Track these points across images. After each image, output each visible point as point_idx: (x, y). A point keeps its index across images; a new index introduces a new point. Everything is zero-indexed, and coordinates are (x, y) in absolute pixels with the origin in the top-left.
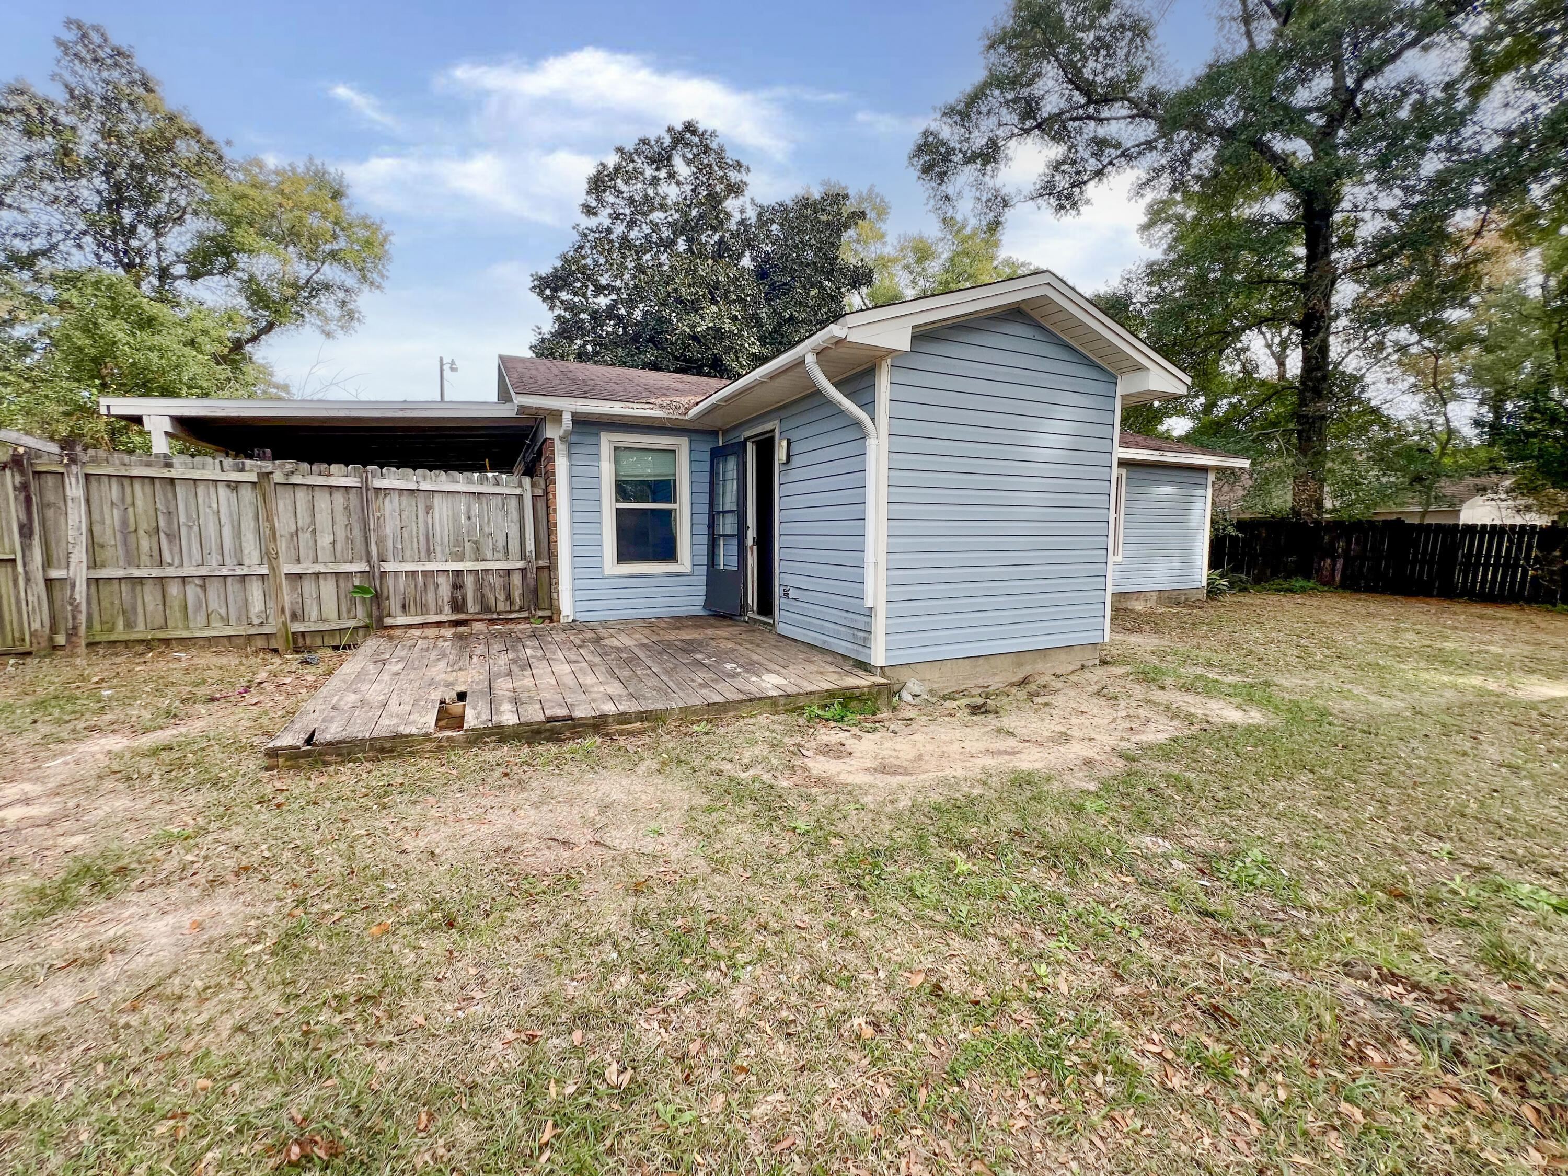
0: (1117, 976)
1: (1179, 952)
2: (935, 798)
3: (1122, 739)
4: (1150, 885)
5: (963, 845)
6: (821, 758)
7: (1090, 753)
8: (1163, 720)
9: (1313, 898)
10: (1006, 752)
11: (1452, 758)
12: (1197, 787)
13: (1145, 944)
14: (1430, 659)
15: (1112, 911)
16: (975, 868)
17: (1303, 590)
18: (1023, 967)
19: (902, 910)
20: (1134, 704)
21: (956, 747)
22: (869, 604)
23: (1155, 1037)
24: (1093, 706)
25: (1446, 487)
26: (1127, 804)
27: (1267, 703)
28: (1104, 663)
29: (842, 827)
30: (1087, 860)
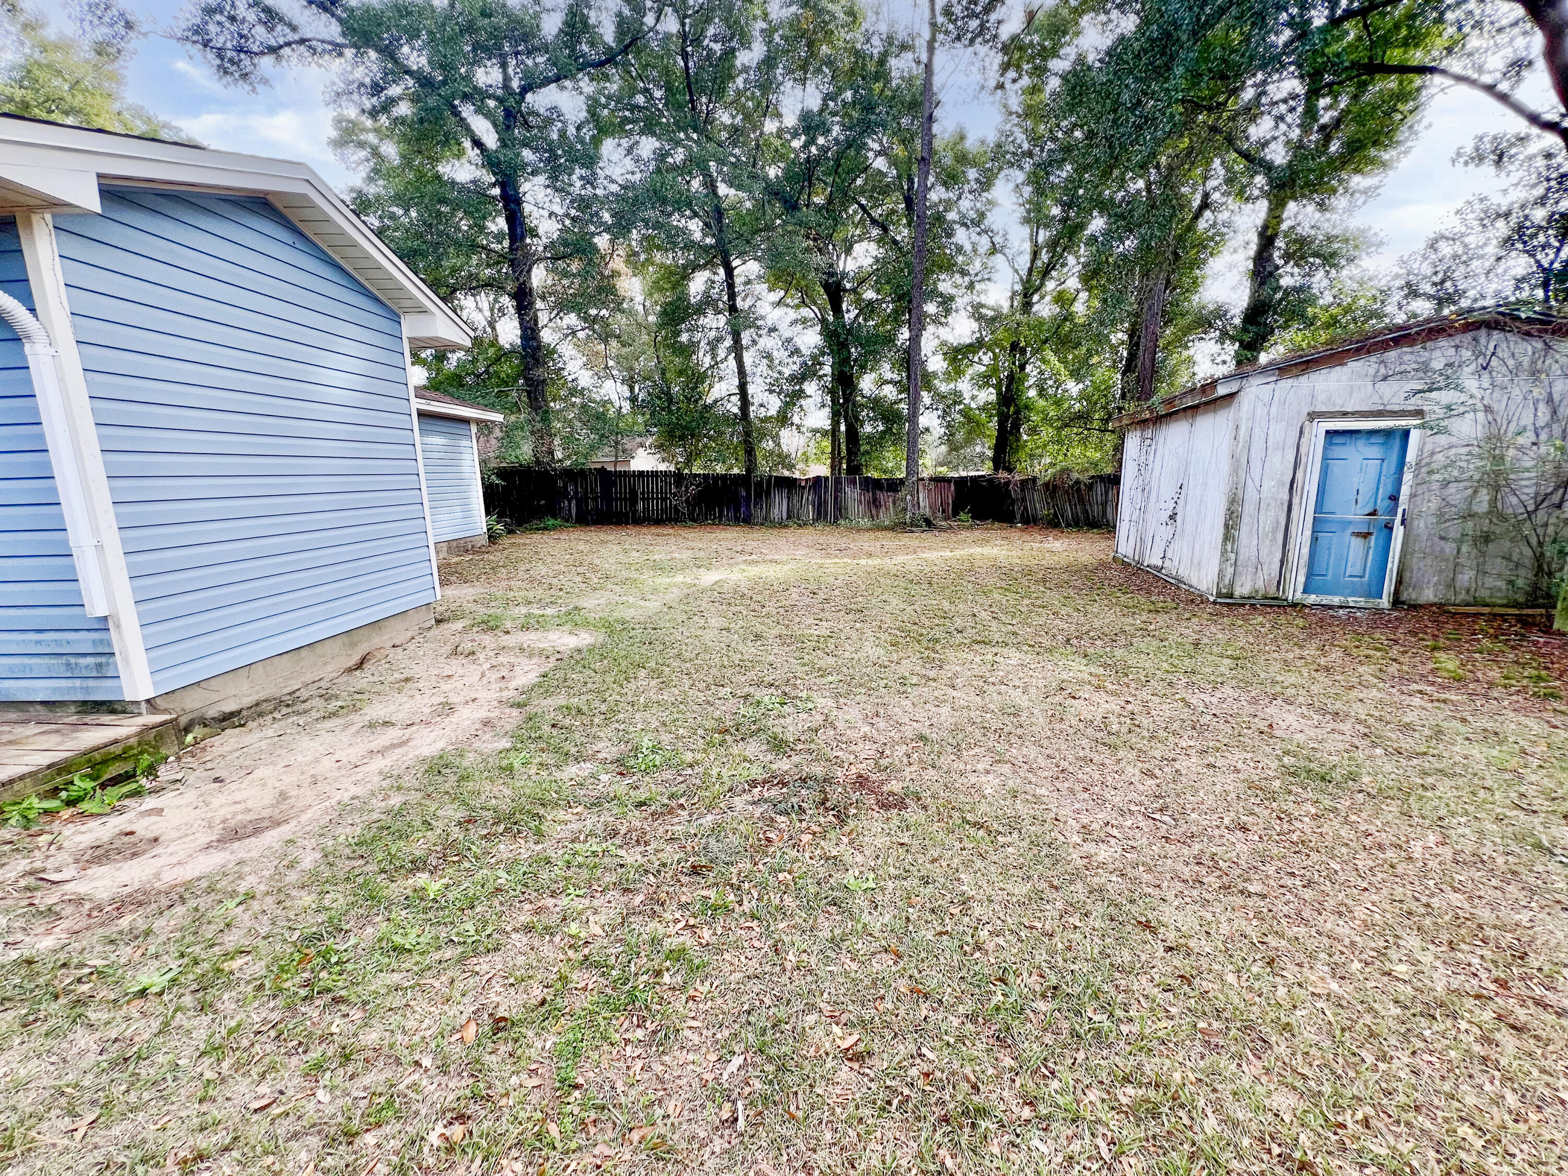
0: (626, 890)
1: (646, 844)
2: (347, 832)
3: (501, 690)
4: (596, 804)
5: (417, 865)
6: (98, 870)
7: (483, 714)
8: (525, 661)
9: (689, 757)
10: (394, 746)
11: (699, 632)
12: (585, 709)
13: (622, 852)
14: (654, 568)
15: (586, 841)
16: (445, 881)
17: (554, 528)
18: (557, 939)
19: (396, 978)
20: (492, 654)
21: (327, 763)
22: (97, 608)
23: (677, 915)
24: (455, 666)
26: (544, 745)
27: (586, 624)
28: (439, 621)
29: (232, 940)
30: (542, 812)
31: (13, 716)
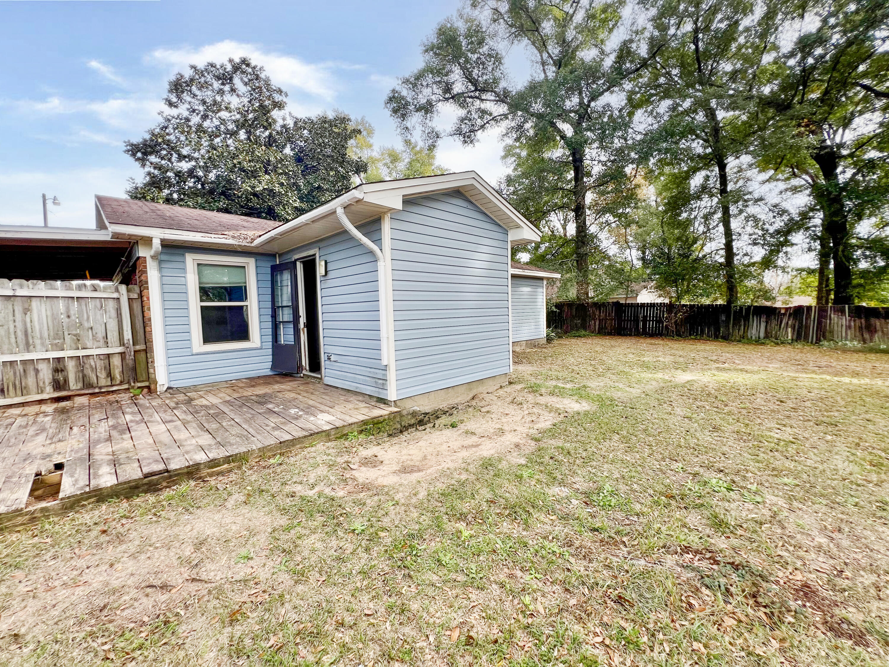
0: (567, 590)
1: (590, 561)
2: (440, 486)
3: (530, 428)
4: (565, 518)
5: (462, 517)
6: (363, 469)
7: (516, 440)
8: (546, 414)
9: (637, 507)
10: (473, 446)
11: (666, 416)
12: (572, 452)
13: (572, 560)
14: (642, 366)
15: (552, 541)
16: (472, 532)
17: (584, 336)
18: (516, 601)
19: (435, 578)
20: (531, 406)
21: (445, 447)
22: (385, 362)
23: (598, 630)
24: (511, 409)
25: (635, 286)
26: (542, 468)
27: (588, 397)
28: (510, 383)
29: (386, 522)
30: (531, 511)
31: (361, 398)
